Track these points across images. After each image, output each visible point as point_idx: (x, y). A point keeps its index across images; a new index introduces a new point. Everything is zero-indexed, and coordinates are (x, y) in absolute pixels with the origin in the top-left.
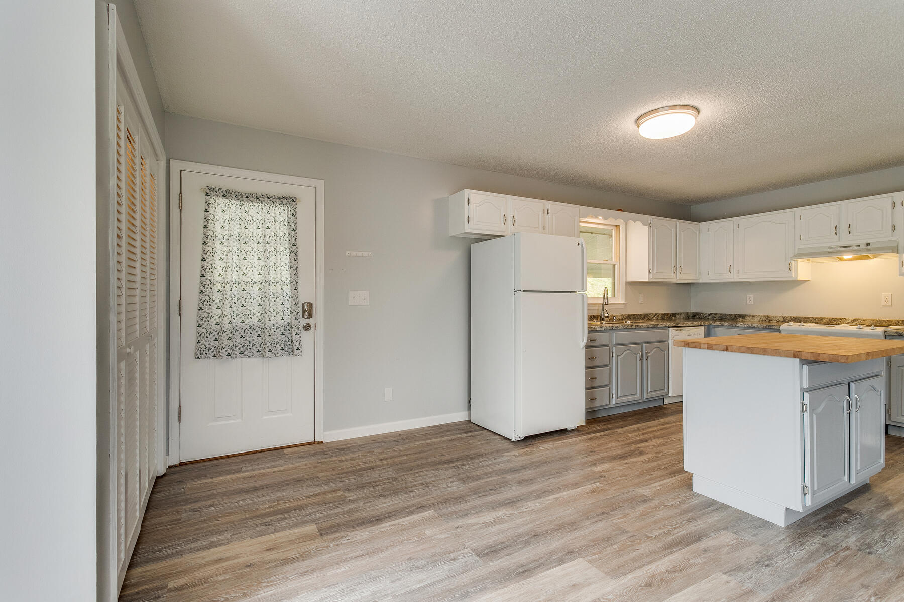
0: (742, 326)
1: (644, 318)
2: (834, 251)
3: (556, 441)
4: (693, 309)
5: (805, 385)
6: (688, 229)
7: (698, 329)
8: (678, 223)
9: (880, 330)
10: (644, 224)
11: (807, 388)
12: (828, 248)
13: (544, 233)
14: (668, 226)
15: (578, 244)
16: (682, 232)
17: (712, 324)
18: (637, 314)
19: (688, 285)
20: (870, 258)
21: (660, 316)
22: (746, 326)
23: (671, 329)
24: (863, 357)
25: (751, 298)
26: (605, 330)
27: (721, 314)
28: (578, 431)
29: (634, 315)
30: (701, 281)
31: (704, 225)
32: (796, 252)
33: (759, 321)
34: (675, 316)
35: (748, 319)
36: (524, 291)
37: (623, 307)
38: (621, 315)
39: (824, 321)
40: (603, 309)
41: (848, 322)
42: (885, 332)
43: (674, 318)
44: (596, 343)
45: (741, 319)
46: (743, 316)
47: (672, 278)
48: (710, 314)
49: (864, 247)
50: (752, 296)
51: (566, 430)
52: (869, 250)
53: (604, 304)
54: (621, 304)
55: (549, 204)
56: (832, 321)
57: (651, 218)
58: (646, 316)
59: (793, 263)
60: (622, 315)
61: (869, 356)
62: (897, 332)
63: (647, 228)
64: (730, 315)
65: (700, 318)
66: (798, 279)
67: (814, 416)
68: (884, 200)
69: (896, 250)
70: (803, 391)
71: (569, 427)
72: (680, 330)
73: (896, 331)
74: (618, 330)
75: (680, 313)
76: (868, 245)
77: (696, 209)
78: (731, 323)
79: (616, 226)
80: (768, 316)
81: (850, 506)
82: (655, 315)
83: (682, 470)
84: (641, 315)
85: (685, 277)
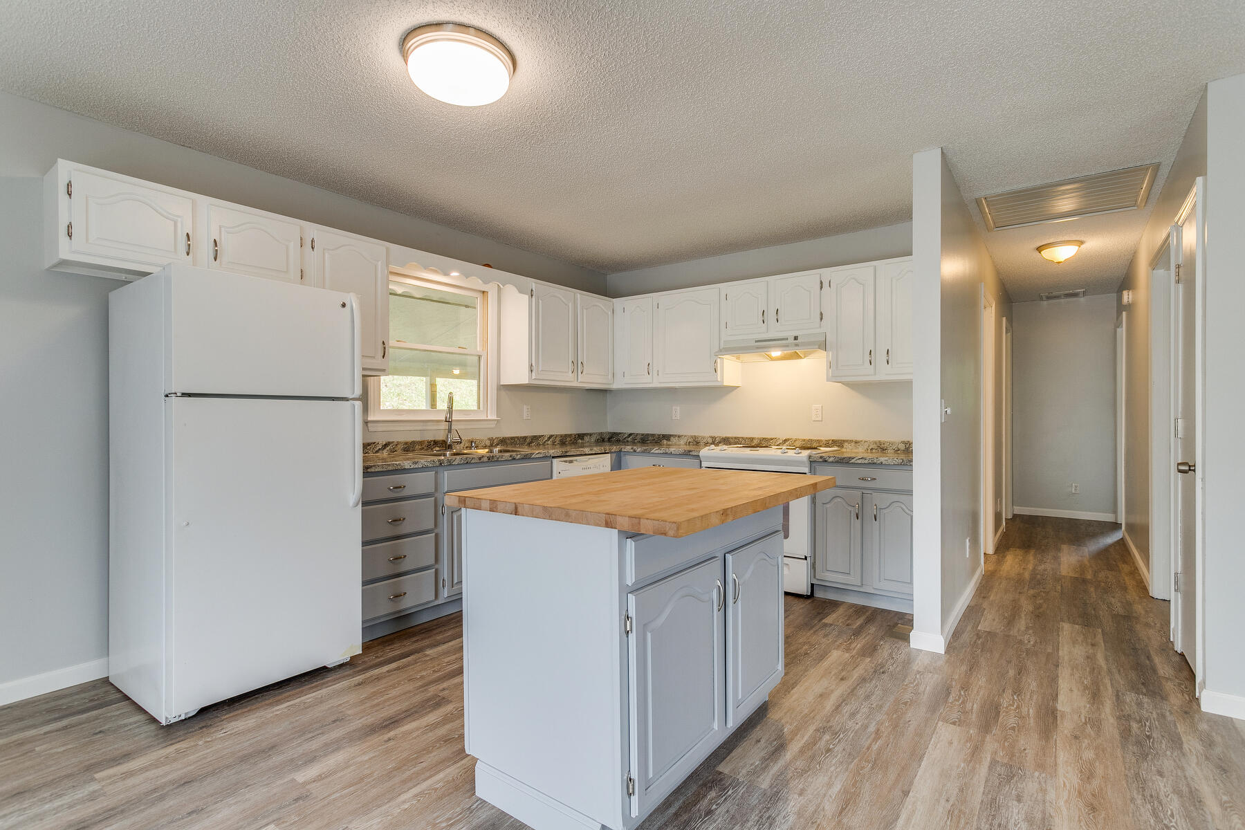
0: (657, 452)
1: (531, 443)
2: (761, 345)
3: (279, 702)
4: (610, 428)
5: (630, 580)
6: (596, 306)
7: (602, 459)
8: (579, 295)
9: (806, 453)
10: (521, 292)
11: (633, 584)
12: (756, 341)
13: (301, 284)
14: (563, 299)
15: (344, 305)
16: (585, 311)
17: (623, 450)
18: (517, 437)
19: (604, 392)
20: (800, 357)
21: (558, 439)
22: (661, 452)
23: (555, 461)
24: (715, 520)
25: (677, 411)
26: (424, 469)
27: (643, 435)
28: (351, 665)
29: (512, 438)
30: (615, 386)
31: (618, 302)
32: (722, 347)
33: (686, 444)
34: (583, 439)
35: (674, 440)
36: (184, 395)
37: (493, 426)
38: (489, 439)
39: (755, 442)
40: (450, 431)
41: (779, 443)
42: (810, 457)
43: (580, 441)
44: (405, 493)
45: (665, 442)
46: (667, 437)
47: (567, 379)
48: (630, 435)
49: (791, 340)
50: (678, 408)
51: (325, 668)
52: (797, 345)
53: (449, 421)
54: (490, 420)
55: (314, 230)
56: (763, 442)
57: (532, 283)
58: (534, 440)
59: (719, 361)
60: (491, 440)
61: (727, 515)
62: (821, 457)
63: (526, 297)
64: (653, 435)
65: (618, 441)
66: (725, 384)
67: (649, 635)
68: (809, 278)
69: (823, 346)
70: (625, 591)
71: (331, 660)
72: (571, 462)
73: (821, 455)
74: (452, 467)
75: (591, 435)
76: (796, 338)
77: (614, 279)
78: (645, 448)
79: (483, 292)
80: (695, 436)
81: (725, 768)
82: (549, 438)
83: (461, 753)
84: (525, 438)
85: (592, 378)
